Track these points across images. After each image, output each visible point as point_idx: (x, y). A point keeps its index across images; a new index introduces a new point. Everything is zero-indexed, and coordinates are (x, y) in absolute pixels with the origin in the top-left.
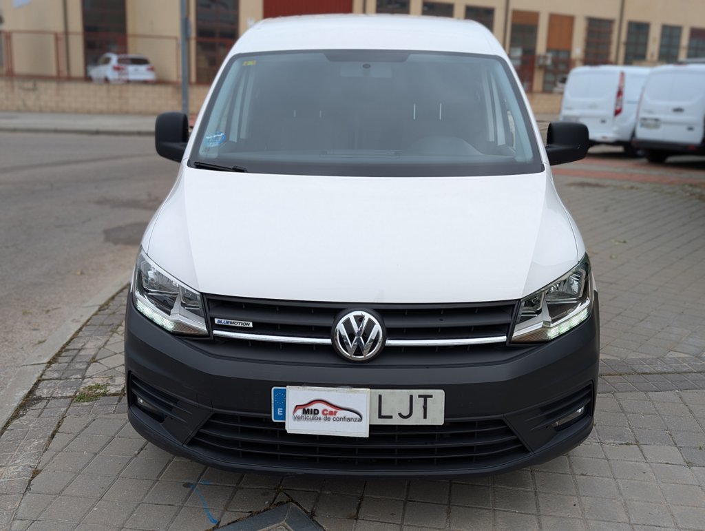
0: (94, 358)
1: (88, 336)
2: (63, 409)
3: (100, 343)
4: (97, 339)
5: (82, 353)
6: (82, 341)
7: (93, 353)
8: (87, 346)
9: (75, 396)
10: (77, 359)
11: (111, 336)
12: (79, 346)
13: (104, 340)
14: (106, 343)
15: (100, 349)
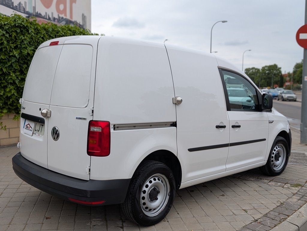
0: (294, 195)
1: (295, 205)
2: (306, 184)
3: (290, 199)
4: (291, 202)
5: (299, 198)
6: (299, 203)
7: (294, 196)
8: (296, 200)
9: (302, 187)
10: (301, 196)
11: (284, 202)
12: (300, 201)
13: (288, 200)
14: (288, 199)
15: (291, 197)
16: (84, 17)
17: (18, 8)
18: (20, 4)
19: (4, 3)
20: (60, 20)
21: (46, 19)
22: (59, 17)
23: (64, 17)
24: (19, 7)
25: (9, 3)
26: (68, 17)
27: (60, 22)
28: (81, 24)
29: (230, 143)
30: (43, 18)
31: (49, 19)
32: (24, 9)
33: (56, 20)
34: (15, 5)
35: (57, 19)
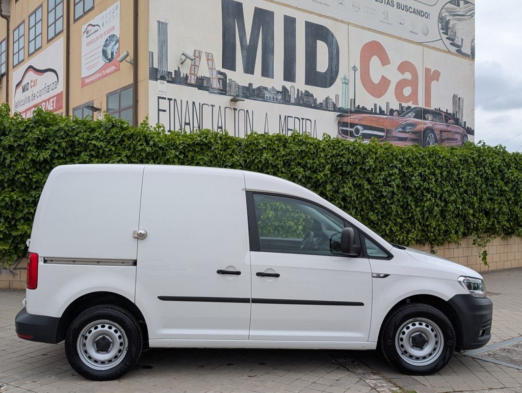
16: (457, 100)
17: (324, 105)
18: (327, 99)
19: (301, 102)
20: (403, 111)
21: (376, 113)
22: (402, 108)
23: (413, 106)
24: (327, 104)
25: (309, 101)
26: (421, 104)
27: (402, 115)
28: (450, 111)
29: (252, 297)
30: (371, 112)
31: (382, 112)
32: (334, 105)
33: (396, 113)
34: (318, 103)
35: (396, 110)
